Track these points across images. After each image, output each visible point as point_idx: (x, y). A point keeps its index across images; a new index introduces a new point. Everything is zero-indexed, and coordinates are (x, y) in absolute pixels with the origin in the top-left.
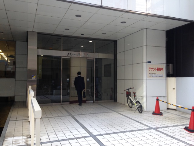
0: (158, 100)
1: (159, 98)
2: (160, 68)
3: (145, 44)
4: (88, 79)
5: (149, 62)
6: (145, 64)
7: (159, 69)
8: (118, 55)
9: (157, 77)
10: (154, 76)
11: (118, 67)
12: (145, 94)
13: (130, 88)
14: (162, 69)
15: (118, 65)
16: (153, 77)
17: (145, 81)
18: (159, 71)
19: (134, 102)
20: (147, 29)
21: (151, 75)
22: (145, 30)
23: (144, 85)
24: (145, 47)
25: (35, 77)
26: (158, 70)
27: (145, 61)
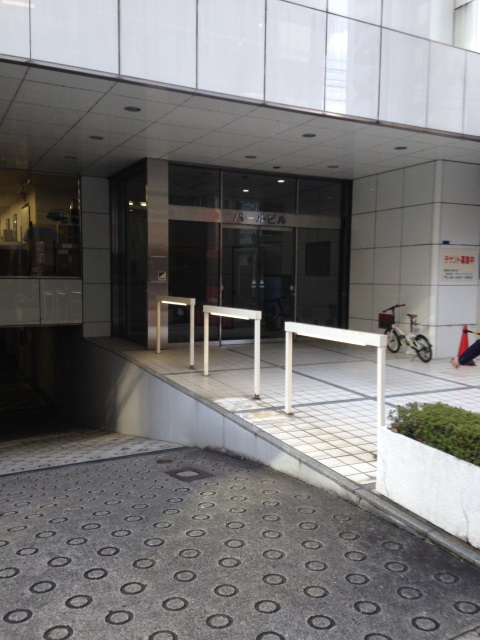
0: (466, 331)
1: (469, 328)
2: (468, 258)
3: (438, 198)
4: (262, 282)
5: (446, 243)
6: (435, 248)
7: (466, 260)
8: (355, 220)
9: (460, 277)
10: (454, 275)
11: (352, 252)
12: (432, 319)
13: (397, 306)
14: (472, 260)
15: (352, 247)
16: (452, 278)
17: (434, 289)
18: (465, 265)
19: (410, 336)
20: (444, 160)
21: (448, 274)
22: (439, 164)
23: (433, 299)
24: (437, 206)
25: (164, 276)
26: (463, 261)
27: (436, 239)
